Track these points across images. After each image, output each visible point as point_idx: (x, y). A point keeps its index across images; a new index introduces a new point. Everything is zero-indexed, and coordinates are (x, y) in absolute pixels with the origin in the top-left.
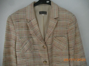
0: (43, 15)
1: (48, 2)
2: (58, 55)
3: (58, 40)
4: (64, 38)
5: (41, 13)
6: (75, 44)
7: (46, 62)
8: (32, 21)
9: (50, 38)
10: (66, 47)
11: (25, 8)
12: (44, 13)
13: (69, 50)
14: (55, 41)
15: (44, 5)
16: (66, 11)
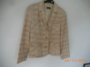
0: (49, 9)
1: (52, 2)
2: (54, 35)
3: (55, 25)
4: (59, 24)
5: (48, 8)
6: (64, 29)
7: (47, 38)
8: (42, 12)
9: (51, 24)
10: (59, 30)
11: (39, 3)
12: (50, 8)
13: (60, 32)
14: (53, 26)
15: (49, 3)
16: (61, 9)
